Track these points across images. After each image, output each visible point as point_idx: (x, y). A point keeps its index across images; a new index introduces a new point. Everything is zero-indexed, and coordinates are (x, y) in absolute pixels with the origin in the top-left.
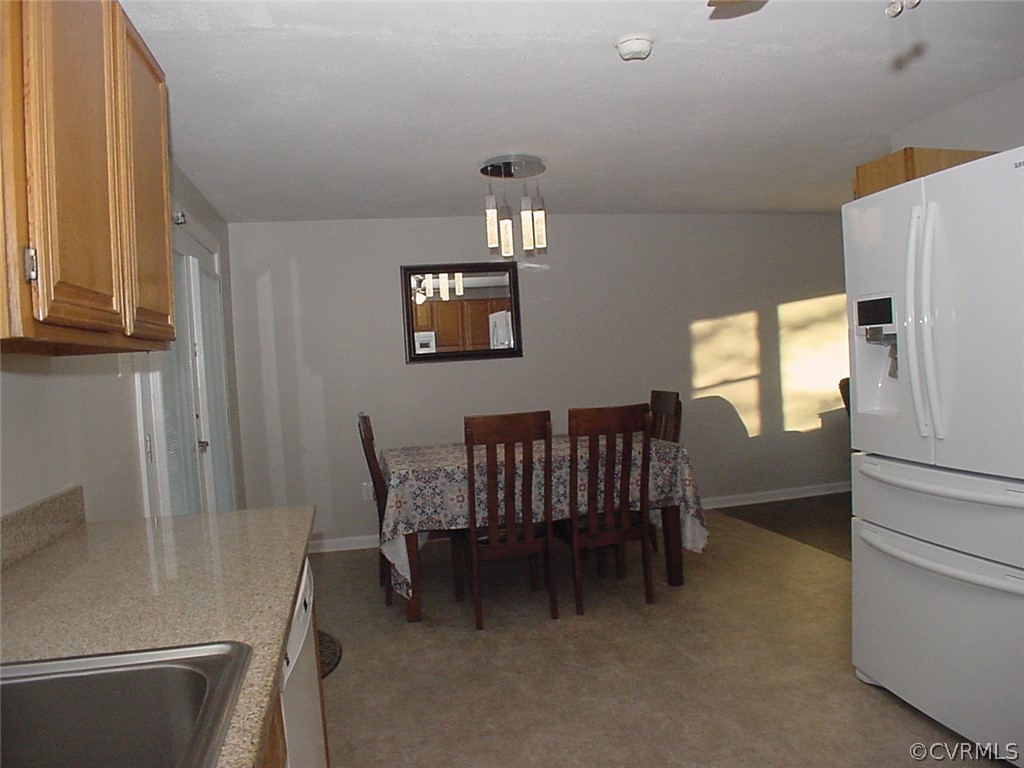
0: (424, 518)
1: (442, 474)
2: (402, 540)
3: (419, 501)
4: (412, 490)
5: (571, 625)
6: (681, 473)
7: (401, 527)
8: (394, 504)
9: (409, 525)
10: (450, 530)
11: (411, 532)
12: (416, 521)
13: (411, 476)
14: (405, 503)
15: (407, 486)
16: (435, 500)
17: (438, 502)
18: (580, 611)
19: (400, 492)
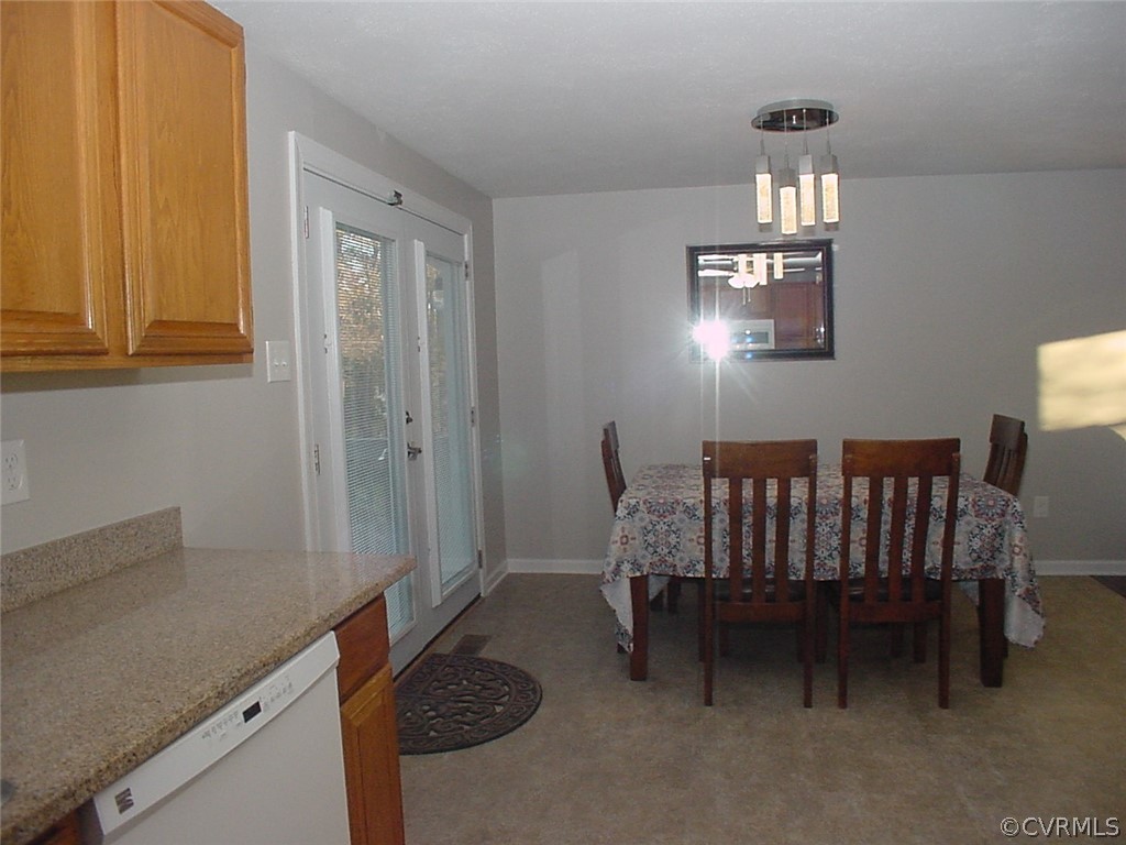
0: (656, 559)
1: (681, 508)
2: (626, 584)
3: (651, 538)
4: (643, 524)
5: (828, 719)
6: (1010, 535)
7: (626, 567)
8: (618, 539)
9: (636, 565)
10: (685, 577)
11: (638, 574)
12: (646, 563)
13: (642, 507)
14: (634, 539)
15: (636, 519)
16: (670, 540)
17: (673, 543)
18: (843, 704)
19: (627, 526)
